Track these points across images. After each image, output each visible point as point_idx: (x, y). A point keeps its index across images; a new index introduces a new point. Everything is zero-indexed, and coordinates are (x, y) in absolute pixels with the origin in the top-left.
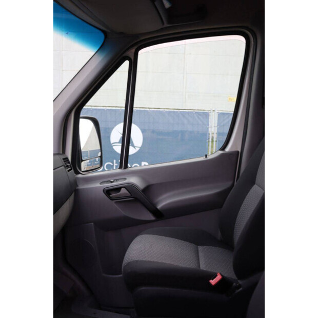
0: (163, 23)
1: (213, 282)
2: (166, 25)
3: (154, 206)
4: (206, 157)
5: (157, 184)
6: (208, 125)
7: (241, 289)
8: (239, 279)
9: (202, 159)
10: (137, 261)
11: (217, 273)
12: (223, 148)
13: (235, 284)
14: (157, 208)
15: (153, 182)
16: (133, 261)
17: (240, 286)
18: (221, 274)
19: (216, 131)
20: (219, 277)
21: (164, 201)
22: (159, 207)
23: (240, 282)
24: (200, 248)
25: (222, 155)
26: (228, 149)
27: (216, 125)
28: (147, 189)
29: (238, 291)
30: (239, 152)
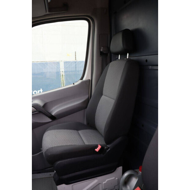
0: (46, 12)
1: (97, 150)
2: (48, 13)
3: (50, 114)
4: (74, 84)
5: (50, 102)
6: (60, 68)
7: (109, 149)
8: (107, 145)
9: (72, 85)
10: (52, 148)
11: (98, 145)
12: (82, 79)
13: (105, 147)
14: (52, 115)
15: (47, 101)
16: (50, 148)
17: (109, 148)
18: (100, 145)
19: (64, 71)
20: (99, 147)
21: (55, 111)
22: (53, 114)
23: (108, 146)
24: (80, 132)
25: (82, 83)
26: (84, 79)
27: (63, 67)
28: (45, 105)
29: (108, 151)
30: (90, 80)
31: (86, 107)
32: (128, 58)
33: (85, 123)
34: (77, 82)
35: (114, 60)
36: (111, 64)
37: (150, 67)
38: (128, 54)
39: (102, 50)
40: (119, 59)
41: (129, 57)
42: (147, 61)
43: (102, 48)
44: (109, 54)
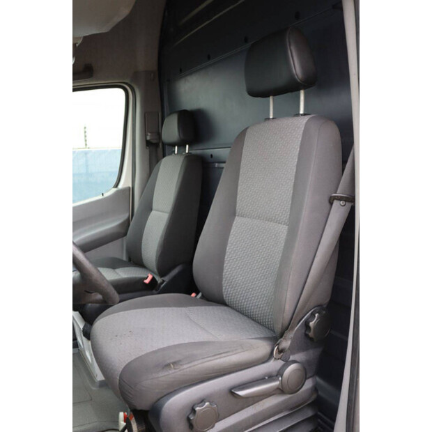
1: (147, 281)
4: (103, 194)
8: (162, 277)
9: (100, 197)
12: (116, 185)
20: (150, 277)
23: (163, 279)
25: (117, 191)
26: (120, 186)
29: (162, 286)
30: (130, 188)
31: (125, 234)
32: (187, 152)
33: (125, 258)
34: (107, 191)
35: (169, 155)
36: (164, 160)
37: (217, 164)
38: (187, 146)
39: (148, 138)
40: (176, 152)
41: (189, 150)
42: (212, 156)
43: (149, 134)
44: (161, 144)
